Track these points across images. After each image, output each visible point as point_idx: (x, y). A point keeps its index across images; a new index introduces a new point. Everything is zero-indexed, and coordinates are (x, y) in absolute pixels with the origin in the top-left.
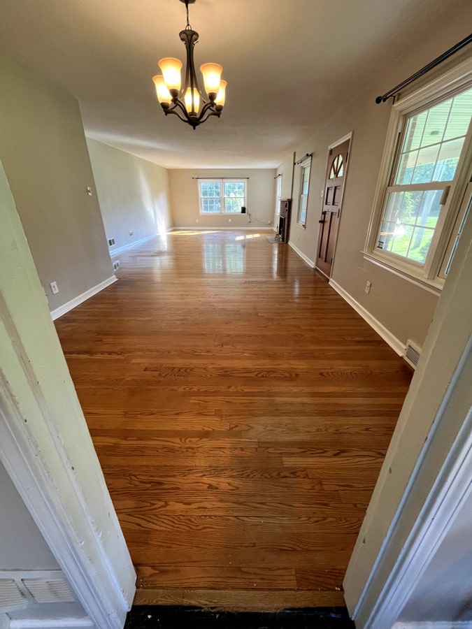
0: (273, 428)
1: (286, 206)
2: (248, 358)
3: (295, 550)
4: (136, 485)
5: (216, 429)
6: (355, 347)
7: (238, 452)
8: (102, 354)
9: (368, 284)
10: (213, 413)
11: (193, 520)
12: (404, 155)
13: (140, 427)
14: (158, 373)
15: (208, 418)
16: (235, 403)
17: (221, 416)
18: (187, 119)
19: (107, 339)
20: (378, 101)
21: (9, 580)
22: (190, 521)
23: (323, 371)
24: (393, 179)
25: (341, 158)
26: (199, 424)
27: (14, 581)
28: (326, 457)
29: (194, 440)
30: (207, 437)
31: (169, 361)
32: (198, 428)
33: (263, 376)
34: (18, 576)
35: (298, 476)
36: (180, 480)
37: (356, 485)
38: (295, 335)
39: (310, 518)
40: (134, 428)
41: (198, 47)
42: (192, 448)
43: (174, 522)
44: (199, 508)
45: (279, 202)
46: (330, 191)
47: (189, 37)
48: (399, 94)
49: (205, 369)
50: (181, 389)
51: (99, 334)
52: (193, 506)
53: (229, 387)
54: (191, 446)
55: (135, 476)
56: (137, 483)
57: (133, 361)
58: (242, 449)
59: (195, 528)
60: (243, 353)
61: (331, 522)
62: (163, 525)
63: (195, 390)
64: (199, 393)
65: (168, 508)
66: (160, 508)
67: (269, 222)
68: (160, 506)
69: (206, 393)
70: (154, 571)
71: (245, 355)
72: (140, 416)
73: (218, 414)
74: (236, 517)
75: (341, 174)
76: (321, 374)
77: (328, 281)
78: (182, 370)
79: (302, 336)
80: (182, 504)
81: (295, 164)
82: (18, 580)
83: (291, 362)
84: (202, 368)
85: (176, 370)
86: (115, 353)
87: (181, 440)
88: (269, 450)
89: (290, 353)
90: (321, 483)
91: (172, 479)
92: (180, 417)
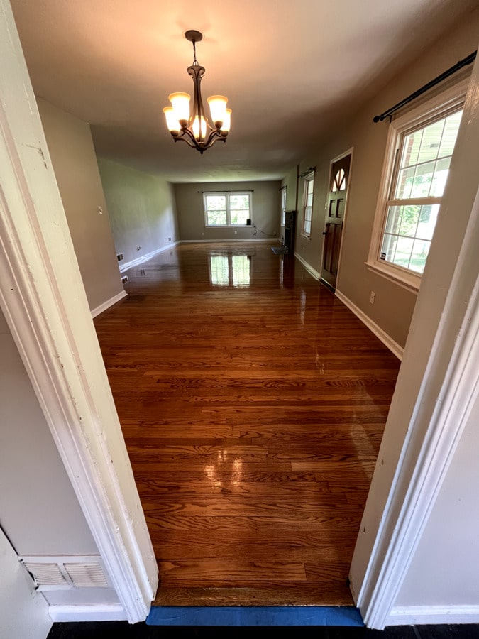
0: (282, 435)
1: (291, 218)
2: (256, 369)
3: (303, 546)
4: (154, 490)
5: (228, 437)
6: (359, 357)
7: (249, 458)
8: (116, 367)
9: (373, 294)
10: (224, 422)
11: (209, 520)
12: (402, 171)
13: (156, 435)
14: (170, 384)
15: (220, 426)
16: (245, 412)
17: (232, 425)
18: (195, 145)
19: (121, 353)
20: (376, 120)
21: (52, 564)
22: (206, 521)
23: (329, 380)
24: (394, 193)
25: (343, 172)
26: (212, 432)
27: (57, 565)
28: (332, 461)
29: (207, 447)
30: (218, 445)
31: (180, 373)
32: (211, 436)
33: (271, 386)
34: (60, 561)
35: (306, 480)
36: (196, 485)
37: (362, 487)
38: (302, 346)
39: (318, 518)
40: (150, 437)
41: (204, 80)
42: (205, 455)
43: (191, 523)
44: (214, 509)
45: (284, 214)
46: (333, 204)
47: (196, 72)
48: (396, 114)
49: (215, 380)
50: (193, 400)
51: (112, 348)
52: (208, 508)
53: (239, 397)
54: (204, 453)
55: (153, 481)
56: (154, 487)
57: (146, 374)
58: (253, 455)
59: (210, 527)
60: (252, 364)
61: (339, 521)
62: (182, 525)
63: (207, 400)
64: (210, 404)
65: (185, 510)
66: (177, 510)
67: (275, 233)
68: (177, 508)
69: (217, 403)
70: (174, 566)
71: (254, 366)
72: (156, 426)
73: (229, 422)
74: (248, 517)
75: (343, 187)
76: (328, 383)
77: (334, 291)
78: (193, 382)
79: (309, 346)
80: (197, 506)
81: (298, 177)
82: (60, 564)
83: (299, 372)
84: (212, 379)
85: (187, 382)
86: (128, 366)
87: (194, 447)
88: (279, 456)
89: (297, 364)
90: (328, 486)
91: (187, 483)
92: (193, 426)
